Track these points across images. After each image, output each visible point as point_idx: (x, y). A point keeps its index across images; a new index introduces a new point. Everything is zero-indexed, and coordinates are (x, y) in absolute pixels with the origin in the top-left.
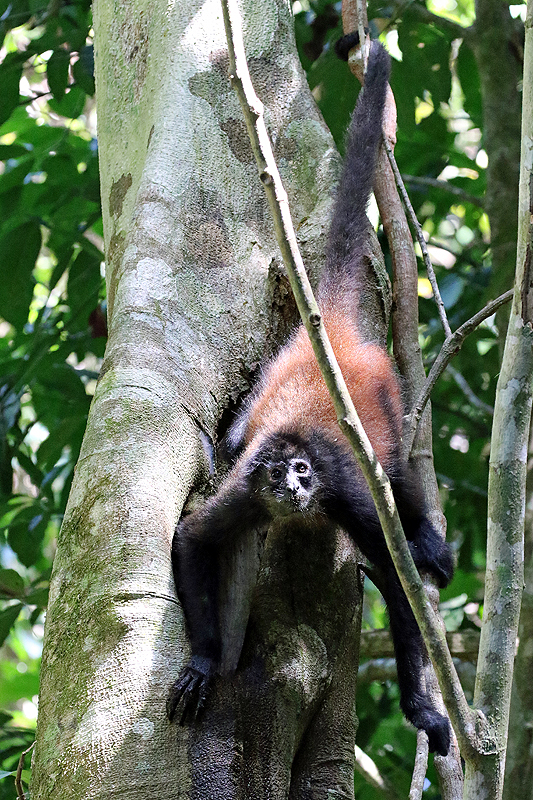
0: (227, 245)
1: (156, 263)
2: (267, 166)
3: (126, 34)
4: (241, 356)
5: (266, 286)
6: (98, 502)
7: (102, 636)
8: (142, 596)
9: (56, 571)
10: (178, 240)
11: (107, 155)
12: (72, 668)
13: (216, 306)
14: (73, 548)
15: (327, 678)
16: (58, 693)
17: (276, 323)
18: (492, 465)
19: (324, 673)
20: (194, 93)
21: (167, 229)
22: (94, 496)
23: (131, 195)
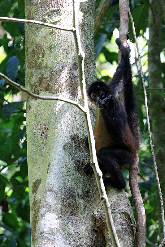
0: (77, 207)
1: (51, 214)
2: (103, 195)
3: (39, 127)
5: (91, 223)
10: (60, 206)
11: (32, 171)
13: (73, 230)
17: (94, 237)
20: (65, 151)
21: (56, 201)
23: (41, 186)
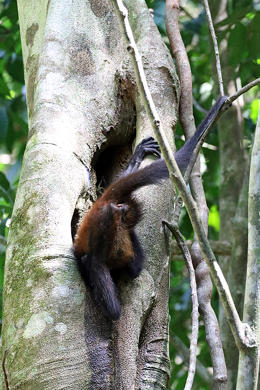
0: (92, 63)
1: (56, 75)
2: (130, 43)
4: (102, 123)
5: (113, 85)
6: (31, 206)
7: (37, 279)
8: (57, 257)
9: (9, 243)
10: (67, 62)
11: (24, 13)
12: (21, 295)
13: (88, 97)
14: (18, 230)
15: (155, 296)
16: (14, 309)
17: (120, 105)
18: (250, 195)
19: (153, 295)
21: (61, 56)
22: (29, 203)
23: (38, 34)
